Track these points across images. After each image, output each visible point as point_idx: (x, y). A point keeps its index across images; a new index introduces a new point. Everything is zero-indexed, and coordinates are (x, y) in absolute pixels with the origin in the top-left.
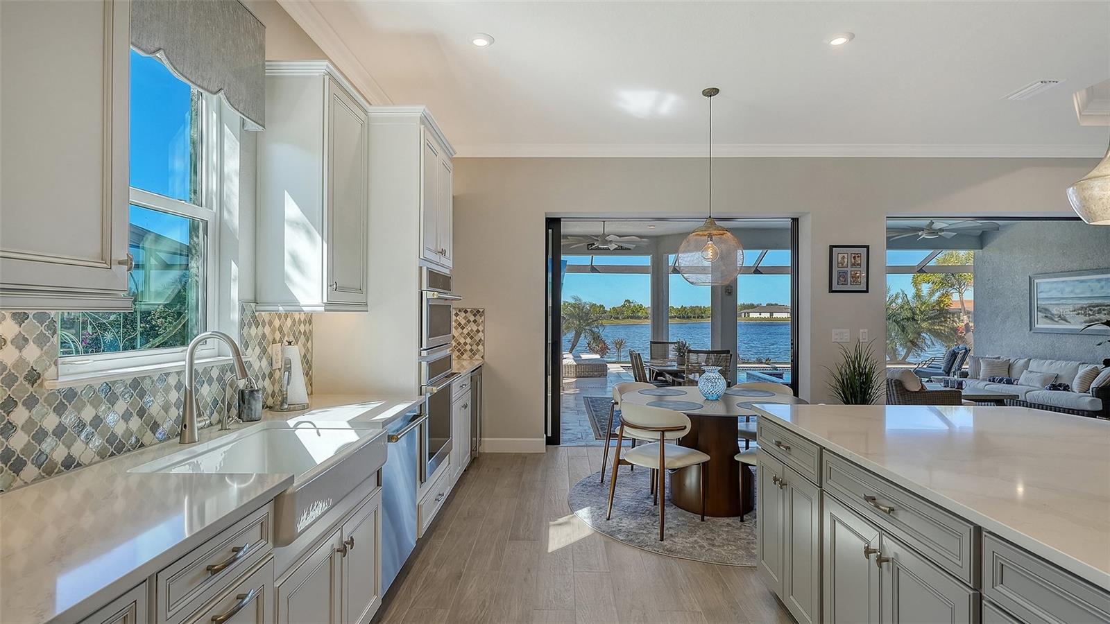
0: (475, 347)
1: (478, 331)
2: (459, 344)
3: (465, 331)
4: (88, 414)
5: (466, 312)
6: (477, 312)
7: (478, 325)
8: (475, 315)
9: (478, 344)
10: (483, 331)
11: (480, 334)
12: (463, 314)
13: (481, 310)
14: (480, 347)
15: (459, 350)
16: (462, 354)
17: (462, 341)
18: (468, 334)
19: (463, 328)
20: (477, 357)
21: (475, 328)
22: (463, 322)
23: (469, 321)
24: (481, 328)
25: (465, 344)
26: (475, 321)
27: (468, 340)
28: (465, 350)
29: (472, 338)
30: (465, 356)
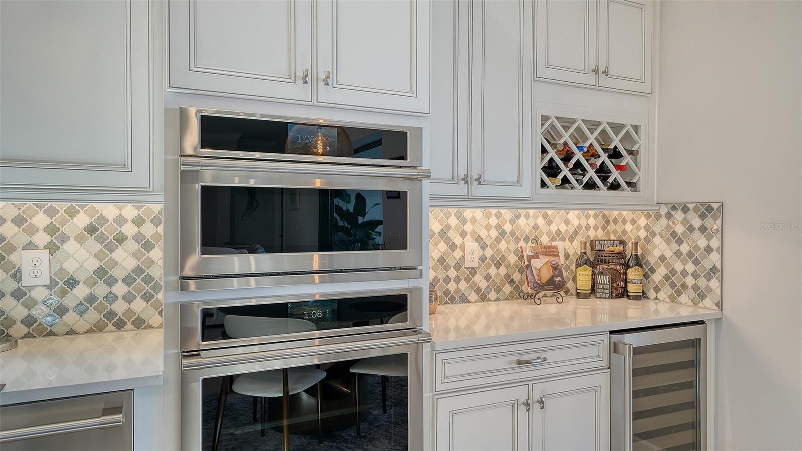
0: (702, 283)
1: (708, 250)
2: (673, 272)
3: (685, 248)
5: (685, 210)
6: (707, 210)
7: (709, 238)
8: (702, 216)
9: (709, 277)
10: (721, 250)
11: (715, 257)
12: (679, 215)
13: (715, 206)
14: (714, 284)
15: (673, 285)
16: (679, 293)
17: (678, 267)
18: (690, 254)
19: (680, 242)
20: (708, 302)
21: (702, 243)
22: (680, 229)
23: (691, 229)
24: (715, 243)
25: (684, 273)
26: (703, 229)
27: (690, 267)
28: (684, 286)
29: (696, 262)
30: (684, 298)
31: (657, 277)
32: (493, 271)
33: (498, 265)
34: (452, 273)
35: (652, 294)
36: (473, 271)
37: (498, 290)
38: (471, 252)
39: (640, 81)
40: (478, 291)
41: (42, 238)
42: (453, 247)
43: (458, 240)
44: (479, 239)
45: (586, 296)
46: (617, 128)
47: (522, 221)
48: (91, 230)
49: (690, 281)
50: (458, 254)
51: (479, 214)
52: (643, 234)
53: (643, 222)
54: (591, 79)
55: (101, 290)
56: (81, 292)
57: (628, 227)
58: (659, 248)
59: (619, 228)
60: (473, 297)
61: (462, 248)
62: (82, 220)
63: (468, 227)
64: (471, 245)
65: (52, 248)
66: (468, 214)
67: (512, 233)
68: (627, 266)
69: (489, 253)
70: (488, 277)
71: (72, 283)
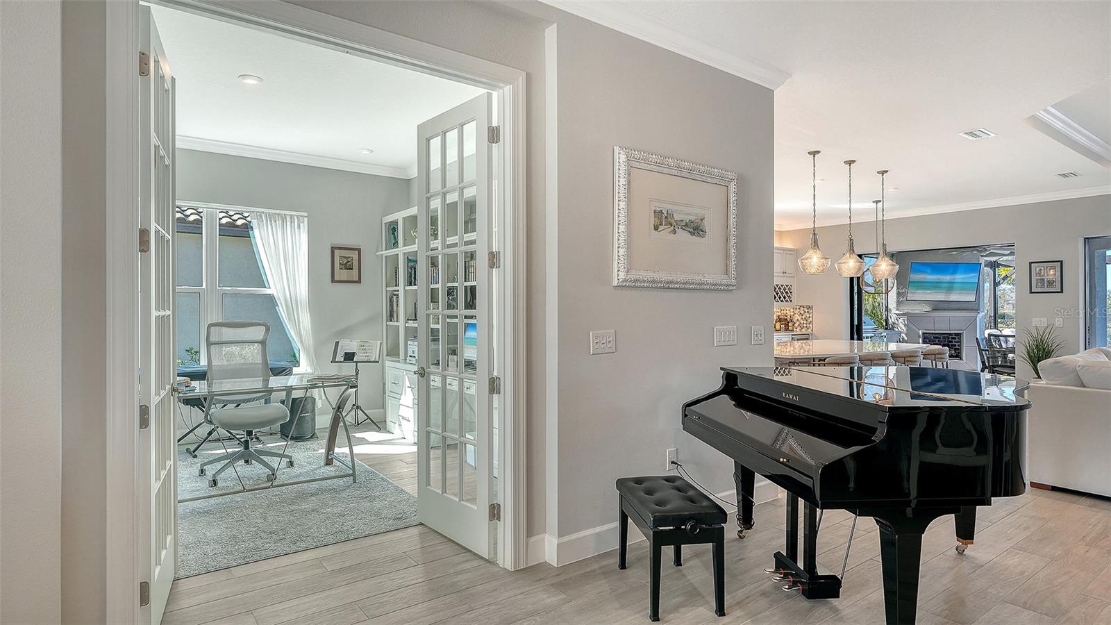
0: (808, 325)
1: (809, 317)
3: (803, 317)
5: (803, 307)
6: (809, 307)
7: (809, 314)
8: (808, 309)
10: (812, 317)
11: (811, 319)
12: (802, 309)
13: (811, 306)
14: (811, 325)
17: (802, 322)
18: (805, 319)
19: (802, 315)
21: (808, 316)
22: (802, 312)
23: (805, 312)
24: (811, 315)
26: (808, 312)
27: (805, 322)
30: (803, 330)
31: (796, 325)
35: (795, 330)
39: (791, 274)
46: (787, 286)
49: (805, 325)
52: (792, 314)
53: (792, 310)
54: (782, 275)
57: (788, 312)
58: (797, 317)
59: (785, 312)
68: (788, 323)
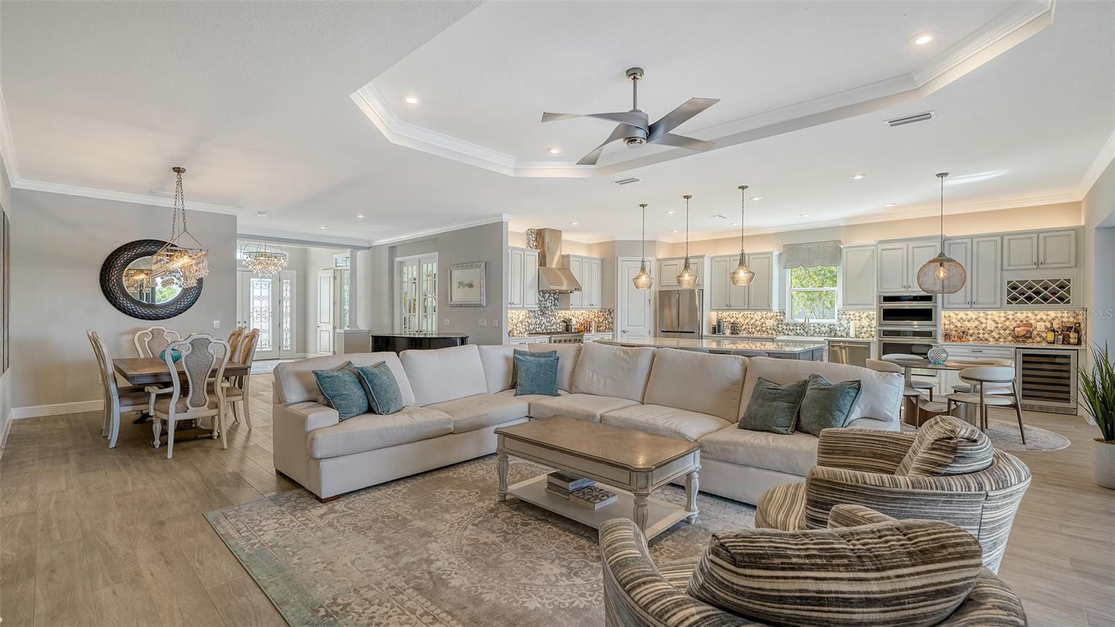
4: (792, 328)
32: (1002, 332)
33: (1005, 330)
34: (981, 331)
36: (992, 331)
37: (1005, 338)
38: (991, 325)
39: (1068, 263)
40: (994, 338)
41: (858, 318)
42: (982, 323)
43: (984, 321)
44: (994, 321)
45: (1051, 343)
46: (1054, 281)
47: (1019, 315)
48: (867, 316)
50: (984, 325)
51: (994, 312)
54: (1034, 266)
55: (869, 329)
56: (865, 329)
60: (991, 340)
61: (986, 323)
62: (866, 314)
63: (989, 317)
64: (989, 322)
65: (859, 320)
66: (989, 312)
67: (1013, 319)
69: (999, 325)
70: (999, 334)
71: (863, 327)
